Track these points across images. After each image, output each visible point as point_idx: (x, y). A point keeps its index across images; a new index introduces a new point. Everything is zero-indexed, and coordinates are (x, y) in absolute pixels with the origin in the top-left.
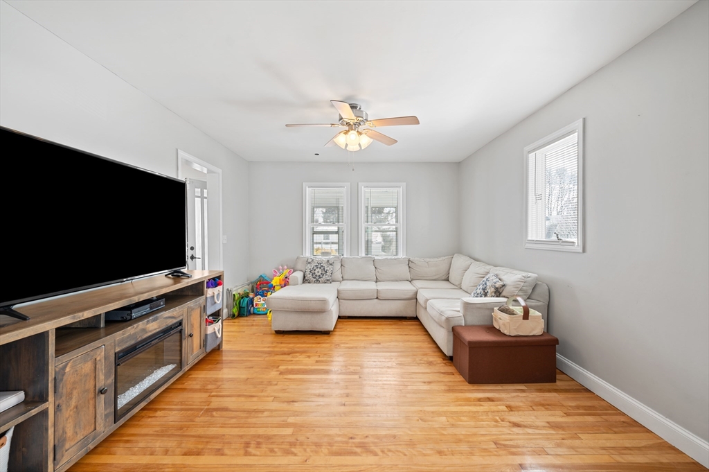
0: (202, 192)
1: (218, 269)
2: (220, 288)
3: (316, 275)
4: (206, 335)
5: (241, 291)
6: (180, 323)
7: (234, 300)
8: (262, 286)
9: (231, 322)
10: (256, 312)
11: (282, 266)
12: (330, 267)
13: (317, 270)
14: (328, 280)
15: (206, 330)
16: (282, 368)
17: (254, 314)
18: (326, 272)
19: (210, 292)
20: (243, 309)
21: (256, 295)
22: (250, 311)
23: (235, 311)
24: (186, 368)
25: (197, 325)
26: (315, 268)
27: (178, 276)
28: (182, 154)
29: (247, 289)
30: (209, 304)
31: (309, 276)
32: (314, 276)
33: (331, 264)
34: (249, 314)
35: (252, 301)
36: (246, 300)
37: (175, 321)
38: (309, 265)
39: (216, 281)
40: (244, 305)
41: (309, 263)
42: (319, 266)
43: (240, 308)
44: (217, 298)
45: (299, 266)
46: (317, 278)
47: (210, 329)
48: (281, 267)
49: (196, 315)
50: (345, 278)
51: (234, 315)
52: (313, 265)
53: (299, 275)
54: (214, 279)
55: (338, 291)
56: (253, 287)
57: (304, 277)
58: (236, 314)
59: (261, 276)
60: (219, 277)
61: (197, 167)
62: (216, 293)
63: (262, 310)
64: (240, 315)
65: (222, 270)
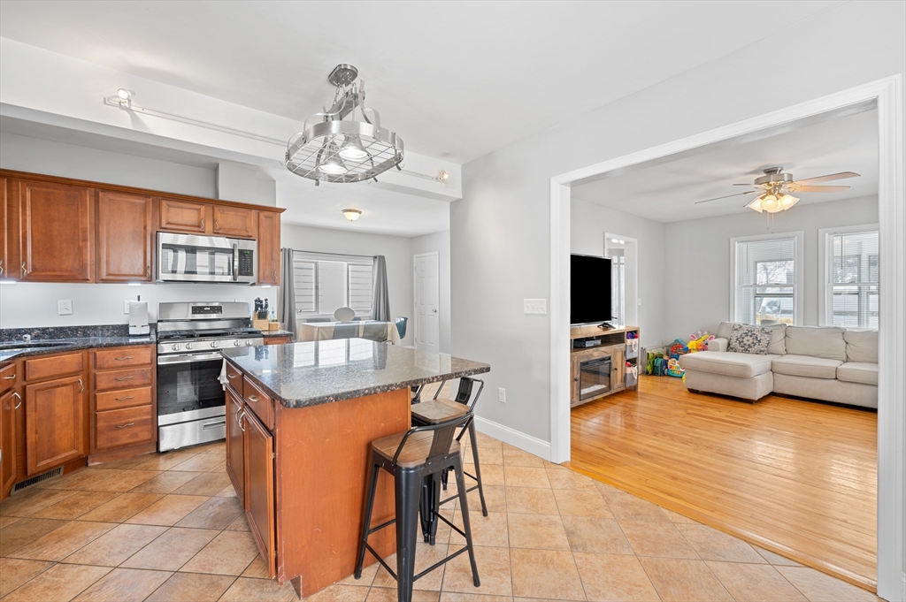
0: (619, 260)
1: (634, 325)
2: (636, 340)
3: (744, 342)
4: (626, 374)
5: (655, 352)
6: (610, 358)
7: (648, 358)
8: (677, 349)
9: (645, 377)
10: (670, 373)
11: (703, 332)
12: (766, 336)
13: (746, 339)
14: (761, 351)
15: (626, 370)
16: (689, 411)
17: (668, 375)
18: (760, 341)
19: (629, 341)
20: (657, 369)
21: (671, 358)
22: (664, 371)
23: (649, 368)
24: (613, 392)
25: (620, 364)
26: (744, 335)
27: (606, 327)
28: (607, 235)
29: (663, 351)
30: (628, 351)
31: (734, 344)
32: (742, 344)
33: (768, 333)
34: (663, 374)
35: (666, 363)
36: (660, 360)
37: (607, 355)
38: (735, 332)
39: (633, 334)
40: (658, 364)
41: (736, 330)
42: (750, 334)
43: (654, 367)
44: (635, 347)
45: (723, 332)
46: (746, 347)
47: (629, 370)
48: (700, 332)
49: (619, 356)
50: (789, 351)
51: (648, 373)
52: (741, 332)
53: (722, 342)
54: (631, 332)
55: (772, 363)
56: (668, 351)
57: (729, 345)
58: (650, 371)
59: (677, 340)
60: (636, 332)
61: (614, 241)
62: (634, 343)
63: (676, 373)
64: (654, 373)
65: (637, 326)
